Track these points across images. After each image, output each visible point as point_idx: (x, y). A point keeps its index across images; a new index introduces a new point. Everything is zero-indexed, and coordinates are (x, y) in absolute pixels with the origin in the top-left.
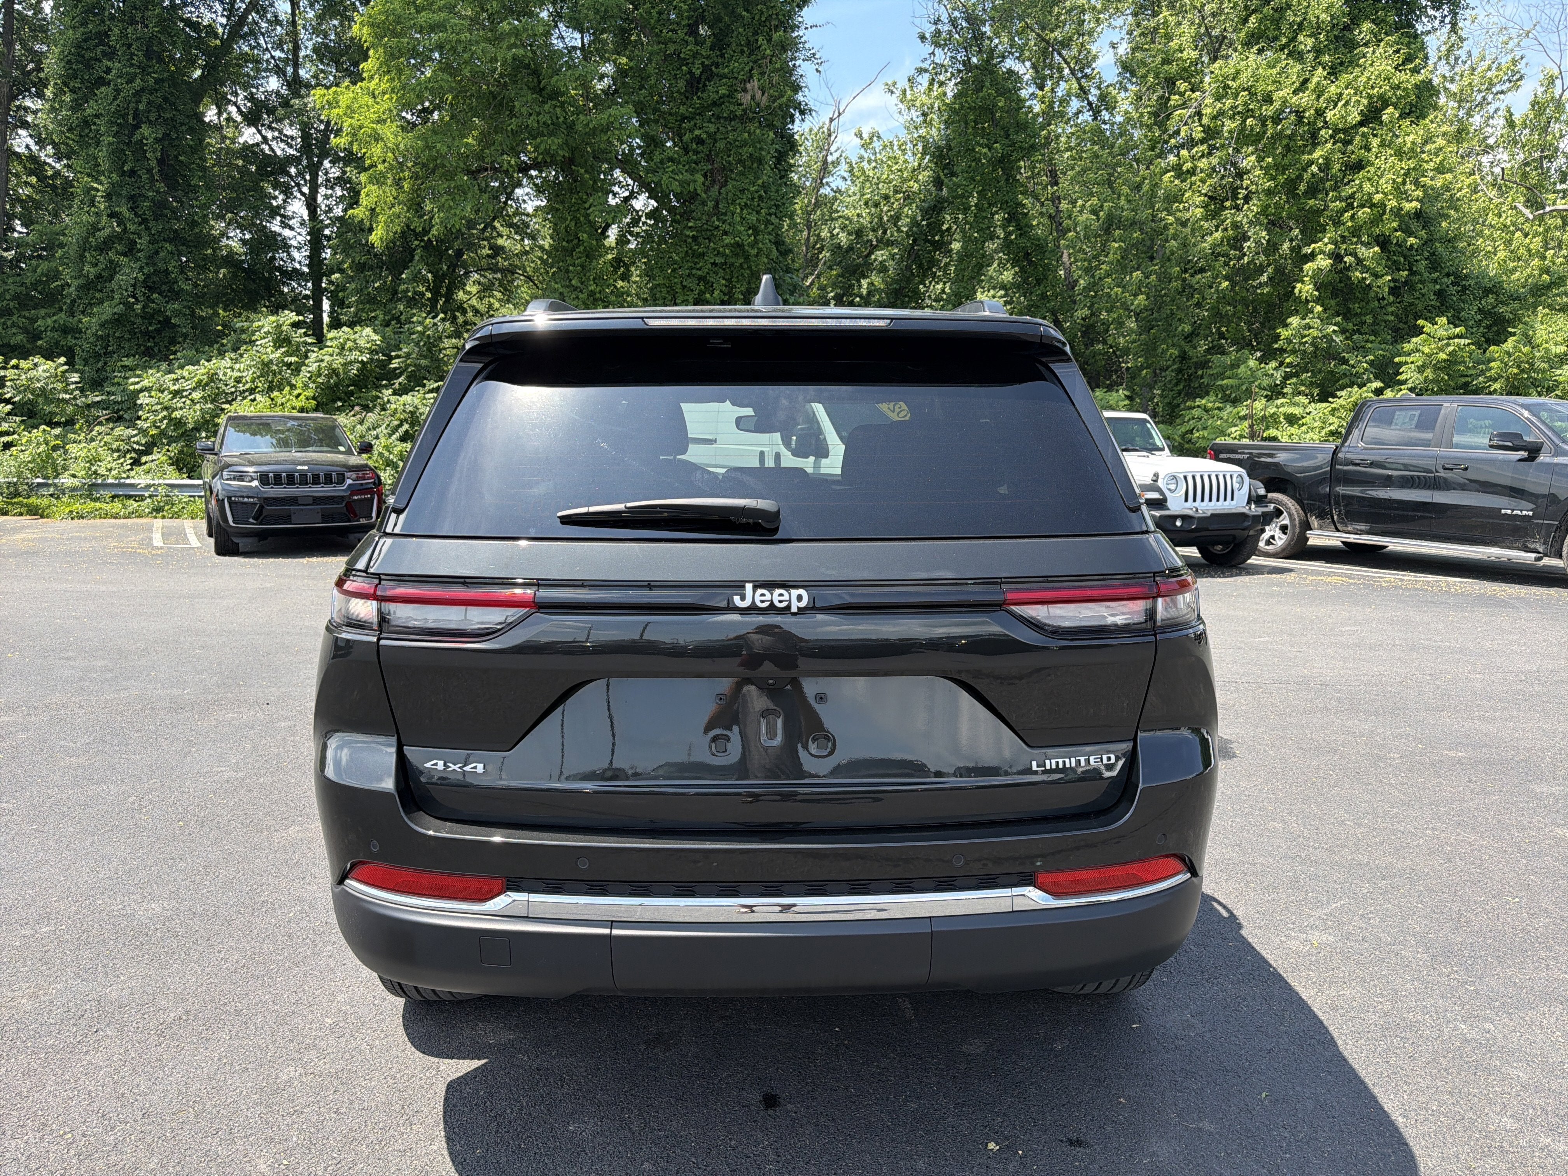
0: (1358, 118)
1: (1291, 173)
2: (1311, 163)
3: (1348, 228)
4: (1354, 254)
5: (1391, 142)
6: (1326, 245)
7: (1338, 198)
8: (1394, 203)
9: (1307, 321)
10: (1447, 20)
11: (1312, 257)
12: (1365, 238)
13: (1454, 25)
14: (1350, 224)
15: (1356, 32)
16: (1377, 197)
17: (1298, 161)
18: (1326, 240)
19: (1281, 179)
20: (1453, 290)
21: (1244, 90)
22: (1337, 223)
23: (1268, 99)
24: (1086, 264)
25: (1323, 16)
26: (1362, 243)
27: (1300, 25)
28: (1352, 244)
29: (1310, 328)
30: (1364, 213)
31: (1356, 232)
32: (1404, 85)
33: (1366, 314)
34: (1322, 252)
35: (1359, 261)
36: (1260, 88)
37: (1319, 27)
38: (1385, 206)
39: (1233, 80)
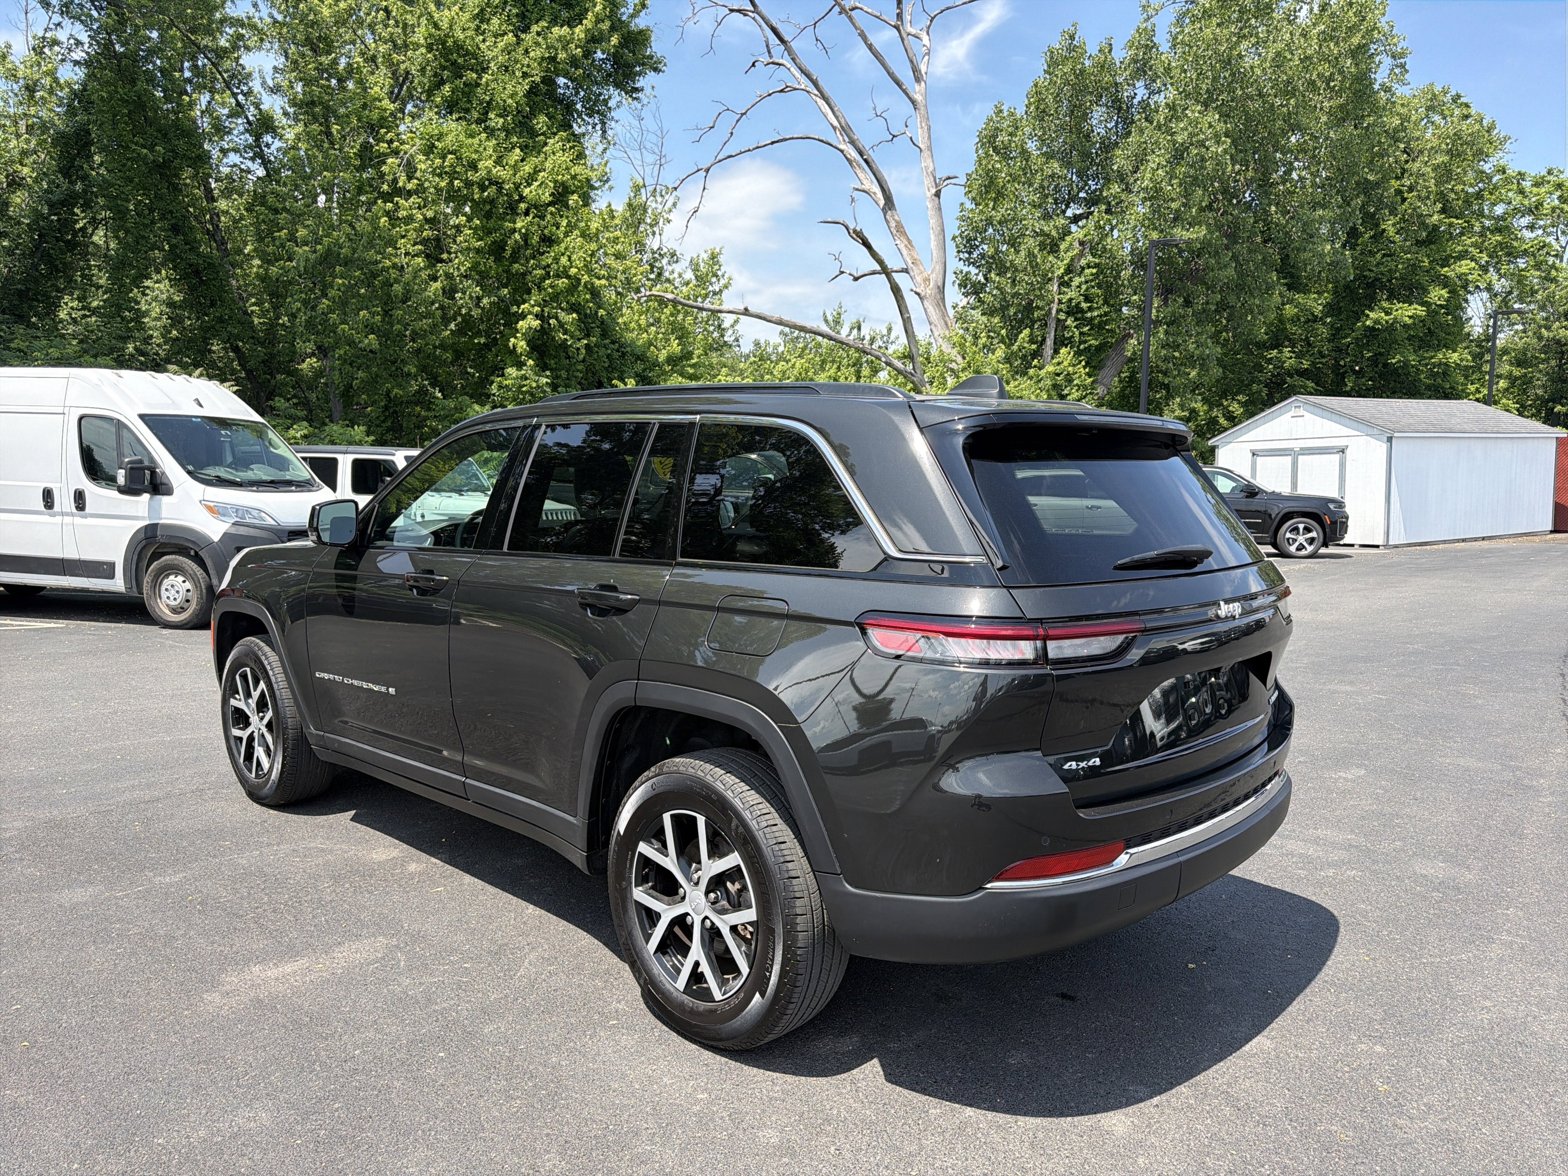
0: (550, 199)
1: (496, 236)
2: (514, 231)
3: (549, 294)
4: (557, 318)
5: (576, 225)
6: (533, 306)
7: (538, 266)
8: (586, 278)
9: (523, 372)
10: (598, 127)
11: (523, 316)
12: (564, 305)
13: (604, 132)
14: (550, 290)
15: (535, 122)
16: (573, 271)
17: (501, 227)
18: (532, 302)
19: (489, 240)
20: (616, 355)
21: (451, 153)
22: (540, 288)
23: (473, 166)
24: (303, 296)
25: (510, 101)
26: (562, 309)
27: (489, 103)
28: (553, 308)
29: (526, 379)
30: (562, 283)
31: (555, 297)
32: (579, 177)
33: (560, 370)
34: (530, 313)
35: (561, 325)
36: (466, 153)
37: (505, 110)
38: (580, 280)
39: (438, 140)
